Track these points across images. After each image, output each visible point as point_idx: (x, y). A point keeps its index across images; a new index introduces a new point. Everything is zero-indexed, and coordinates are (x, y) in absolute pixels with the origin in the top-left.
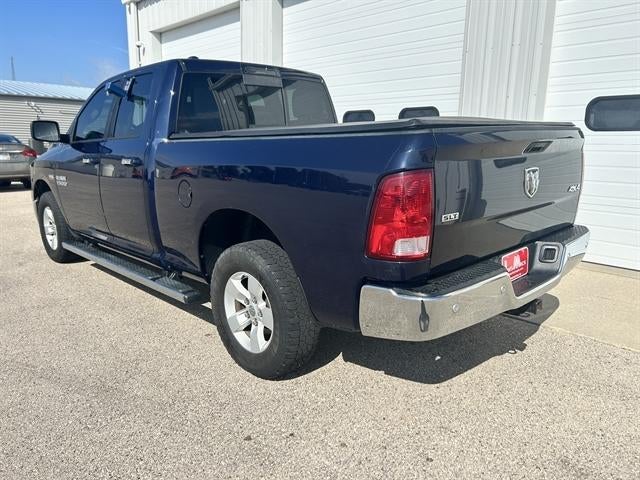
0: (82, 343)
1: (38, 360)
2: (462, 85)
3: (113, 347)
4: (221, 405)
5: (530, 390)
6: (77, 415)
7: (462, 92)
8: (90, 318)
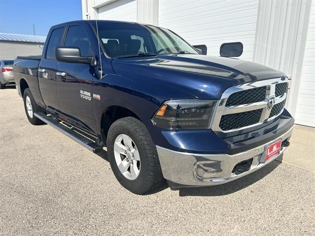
0: (41, 172)
1: (16, 180)
2: (257, 30)
3: (57, 175)
4: (110, 215)
5: (302, 215)
6: (29, 217)
7: (256, 34)
8: (49, 157)
